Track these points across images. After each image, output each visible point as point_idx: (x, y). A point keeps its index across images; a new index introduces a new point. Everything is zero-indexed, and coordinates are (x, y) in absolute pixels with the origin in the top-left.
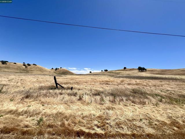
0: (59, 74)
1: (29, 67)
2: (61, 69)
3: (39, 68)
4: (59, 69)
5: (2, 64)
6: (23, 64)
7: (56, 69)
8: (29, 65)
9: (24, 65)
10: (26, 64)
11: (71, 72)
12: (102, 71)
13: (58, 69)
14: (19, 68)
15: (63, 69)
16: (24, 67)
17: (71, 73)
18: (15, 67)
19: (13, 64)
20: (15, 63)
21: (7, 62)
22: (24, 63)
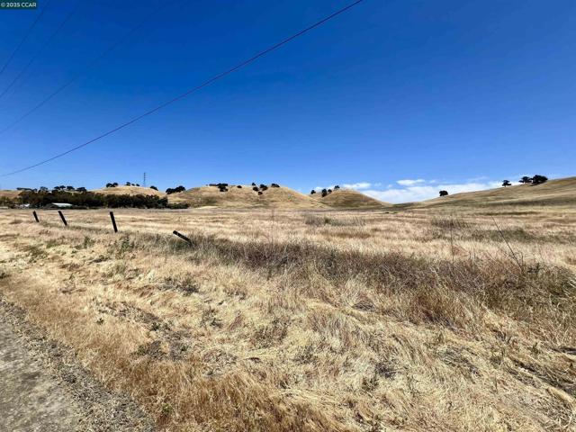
0: (336, 205)
1: (264, 192)
2: (339, 191)
3: (286, 193)
4: (333, 192)
5: (222, 191)
6: (252, 187)
7: (324, 193)
8: (264, 188)
9: (256, 189)
10: (258, 186)
11: (371, 199)
12: (506, 183)
13: (330, 191)
14: (248, 198)
15: (344, 192)
16: (256, 193)
17: (371, 202)
18: (242, 196)
19: (235, 188)
20: (240, 187)
21: (227, 185)
22: (253, 184)
